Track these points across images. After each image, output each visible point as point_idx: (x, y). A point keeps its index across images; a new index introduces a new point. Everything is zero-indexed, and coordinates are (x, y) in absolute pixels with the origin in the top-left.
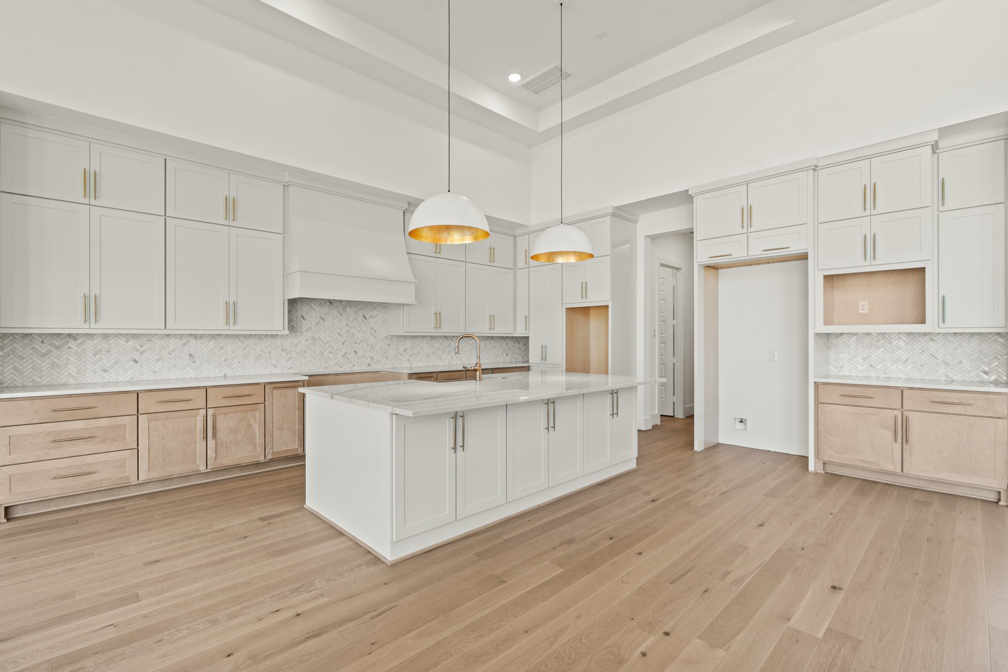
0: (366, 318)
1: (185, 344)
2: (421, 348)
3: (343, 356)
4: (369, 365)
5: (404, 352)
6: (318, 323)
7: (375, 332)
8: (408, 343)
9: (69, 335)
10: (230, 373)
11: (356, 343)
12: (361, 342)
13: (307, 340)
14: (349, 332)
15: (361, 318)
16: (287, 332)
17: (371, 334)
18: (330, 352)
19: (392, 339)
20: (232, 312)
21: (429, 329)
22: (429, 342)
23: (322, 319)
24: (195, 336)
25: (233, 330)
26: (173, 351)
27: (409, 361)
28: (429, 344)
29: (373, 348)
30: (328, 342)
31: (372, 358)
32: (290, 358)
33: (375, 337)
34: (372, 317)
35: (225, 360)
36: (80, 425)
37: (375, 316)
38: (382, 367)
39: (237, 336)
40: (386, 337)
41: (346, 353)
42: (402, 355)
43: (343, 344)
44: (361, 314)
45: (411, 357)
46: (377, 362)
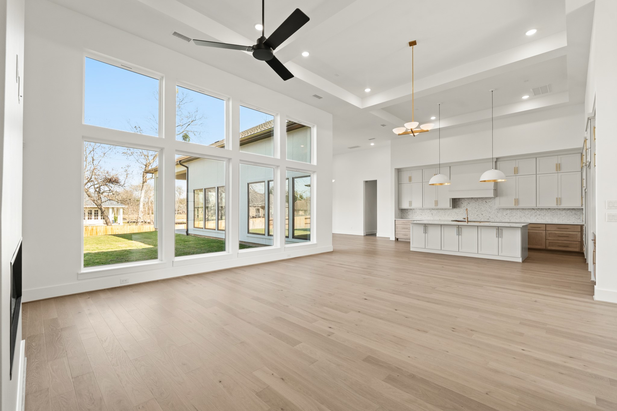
0: (486, 202)
1: (431, 211)
2: (516, 213)
3: (477, 216)
4: (488, 219)
5: (506, 215)
6: (468, 204)
7: (491, 207)
8: (508, 211)
9: (411, 209)
10: (441, 219)
11: (482, 211)
12: (485, 211)
13: (463, 210)
14: (479, 207)
15: (484, 202)
16: (451, 208)
17: (489, 208)
18: (472, 214)
19: (499, 210)
20: (436, 203)
21: (512, 205)
22: (521, 211)
23: (469, 203)
24: (433, 209)
25: (437, 207)
26: (428, 212)
27: (509, 219)
28: (521, 212)
29: (490, 213)
30: (471, 211)
31: (490, 217)
32: (458, 215)
33: (491, 209)
34: (489, 202)
35: (440, 215)
36: (405, 226)
37: (491, 201)
38: (495, 220)
39: (443, 209)
40: (497, 209)
41: (478, 215)
42: (505, 216)
43: (477, 211)
44: (484, 201)
45: (510, 217)
46: (492, 218)
